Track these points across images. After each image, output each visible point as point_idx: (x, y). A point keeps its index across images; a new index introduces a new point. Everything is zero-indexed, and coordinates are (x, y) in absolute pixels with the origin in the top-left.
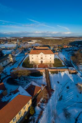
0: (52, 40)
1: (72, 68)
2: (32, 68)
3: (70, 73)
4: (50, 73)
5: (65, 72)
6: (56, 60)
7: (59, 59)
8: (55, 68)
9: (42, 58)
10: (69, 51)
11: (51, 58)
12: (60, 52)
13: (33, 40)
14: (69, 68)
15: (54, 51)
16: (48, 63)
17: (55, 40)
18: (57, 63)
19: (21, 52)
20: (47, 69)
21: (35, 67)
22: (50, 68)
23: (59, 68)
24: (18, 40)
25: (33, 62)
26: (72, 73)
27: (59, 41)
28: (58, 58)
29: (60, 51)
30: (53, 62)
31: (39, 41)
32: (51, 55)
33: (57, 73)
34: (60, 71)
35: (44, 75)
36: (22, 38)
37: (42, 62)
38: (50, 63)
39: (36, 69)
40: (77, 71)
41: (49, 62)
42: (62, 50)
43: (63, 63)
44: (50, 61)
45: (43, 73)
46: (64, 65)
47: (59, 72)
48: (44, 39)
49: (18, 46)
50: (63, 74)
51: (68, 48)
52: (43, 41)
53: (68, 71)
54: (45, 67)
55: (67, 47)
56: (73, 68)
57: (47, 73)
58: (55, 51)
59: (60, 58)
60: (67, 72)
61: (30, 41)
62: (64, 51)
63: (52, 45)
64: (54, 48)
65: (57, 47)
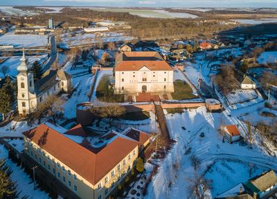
0: (164, 23)
1: (212, 100)
2: (123, 101)
3: (208, 111)
4: (165, 112)
5: (199, 110)
6: (177, 83)
7: (185, 83)
8: (177, 101)
9: (144, 80)
10: (215, 58)
11: (165, 80)
12: (189, 63)
14: (207, 100)
15: (171, 61)
16: (158, 90)
18: (182, 91)
20: (157, 103)
21: (130, 100)
22: (164, 102)
23: (184, 101)
24: (50, 21)
25: (123, 88)
26: (214, 111)
28: (183, 78)
30: (171, 88)
32: (167, 72)
33: (180, 111)
34: (186, 108)
35: (153, 117)
37: (144, 88)
38: (165, 92)
39: (133, 104)
40: (224, 106)
41: (162, 89)
42: (194, 56)
43: (194, 91)
44: (165, 87)
45: (150, 113)
46: (196, 95)
47: (184, 110)
50: (192, 114)
51: (212, 49)
53: (205, 108)
54: (152, 100)
56: (216, 100)
57: (158, 112)
58: (175, 59)
59: (189, 80)
60: (201, 109)
62: (201, 60)
63: (166, 40)
64: (171, 50)
65: (182, 46)
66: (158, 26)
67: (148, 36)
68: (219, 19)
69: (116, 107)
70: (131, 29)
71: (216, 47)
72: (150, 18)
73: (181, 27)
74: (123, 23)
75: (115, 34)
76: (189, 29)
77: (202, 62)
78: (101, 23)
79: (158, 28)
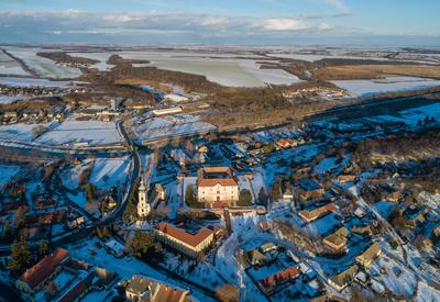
1: (261, 207)
4: (231, 215)
5: (250, 214)
8: (239, 207)
9: (218, 192)
11: (233, 192)
14: (258, 207)
16: (228, 199)
18: (245, 200)
20: (226, 209)
21: (209, 207)
22: (231, 208)
23: (244, 207)
25: (204, 198)
30: (236, 198)
32: (233, 186)
34: (243, 212)
35: (223, 218)
37: (218, 198)
38: (232, 200)
39: (210, 210)
44: (232, 197)
45: (222, 215)
50: (246, 216)
53: (255, 212)
54: (223, 207)
56: (263, 207)
57: (226, 214)
69: (200, 212)
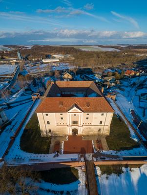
0: (98, 54)
12: (118, 90)
13: (55, 53)
17: (106, 53)
19: (26, 90)
24: (18, 54)
27: (115, 57)
29: (119, 87)
31: (69, 56)
36: (30, 47)
48: (79, 51)
49: (20, 71)
52: (77, 58)
55: (133, 74)
58: (106, 85)
61: (48, 57)
62: (127, 87)
63: (99, 68)
64: (102, 77)
65: (111, 74)
66: (94, 57)
67: (86, 65)
68: (136, 52)
70: (74, 60)
71: (138, 74)
72: (88, 51)
73: (110, 58)
74: (70, 55)
75: (63, 64)
76: (115, 59)
77: (128, 89)
78: (55, 56)
79: (94, 58)
